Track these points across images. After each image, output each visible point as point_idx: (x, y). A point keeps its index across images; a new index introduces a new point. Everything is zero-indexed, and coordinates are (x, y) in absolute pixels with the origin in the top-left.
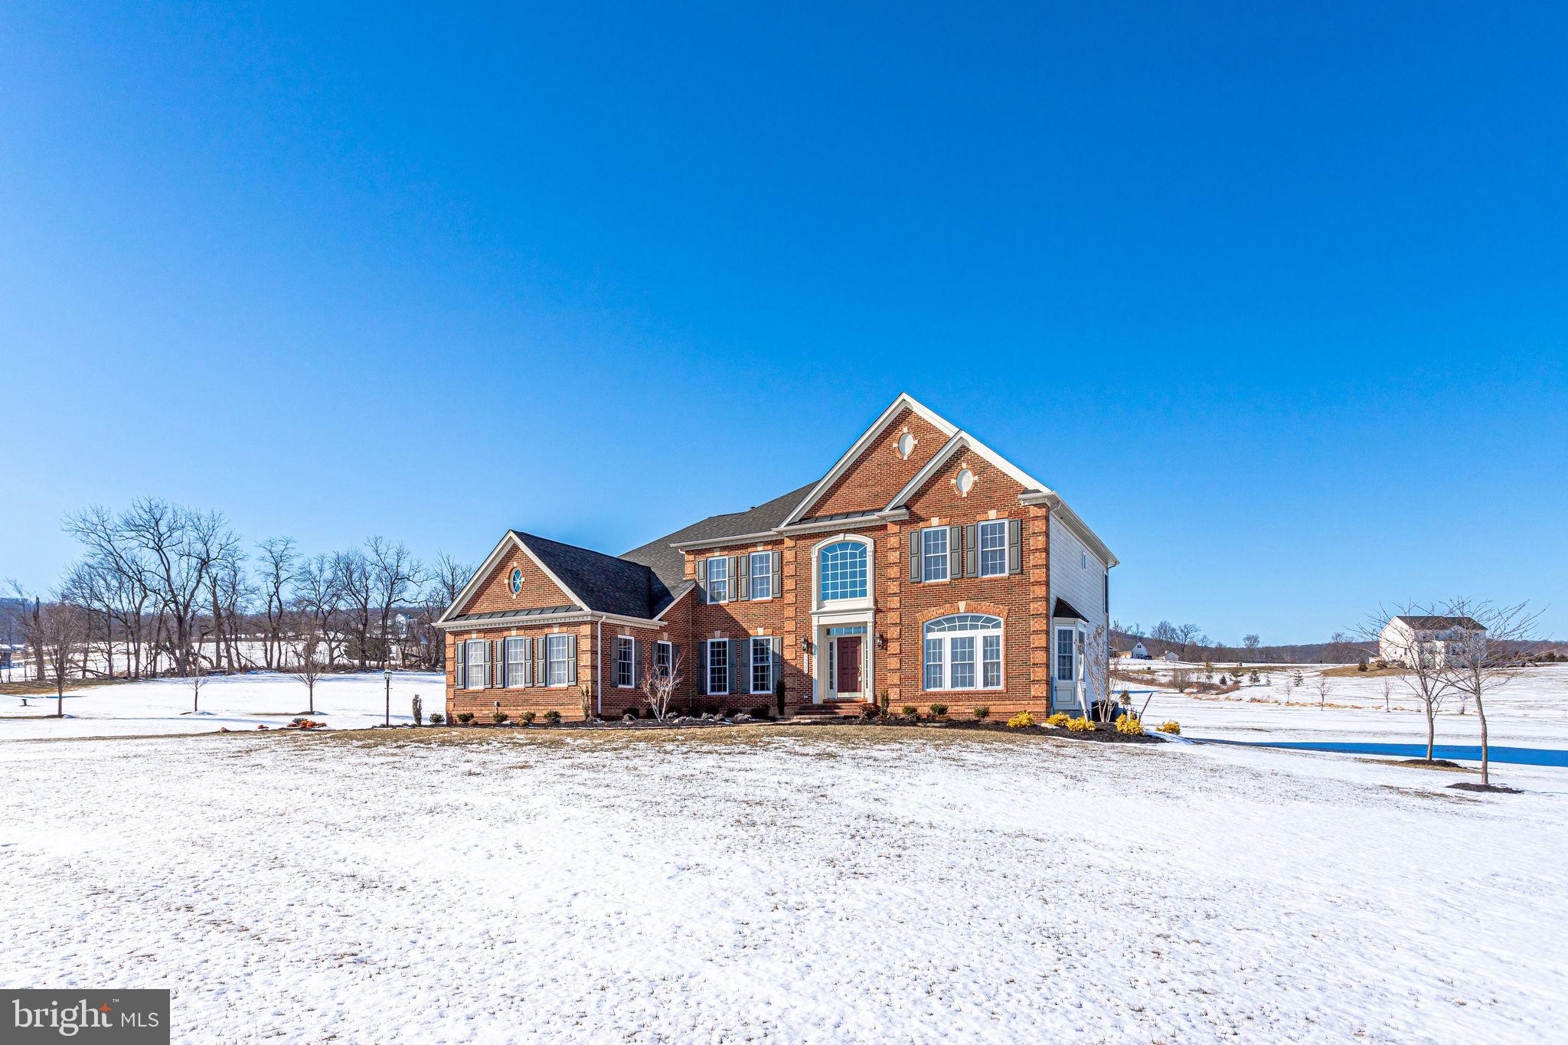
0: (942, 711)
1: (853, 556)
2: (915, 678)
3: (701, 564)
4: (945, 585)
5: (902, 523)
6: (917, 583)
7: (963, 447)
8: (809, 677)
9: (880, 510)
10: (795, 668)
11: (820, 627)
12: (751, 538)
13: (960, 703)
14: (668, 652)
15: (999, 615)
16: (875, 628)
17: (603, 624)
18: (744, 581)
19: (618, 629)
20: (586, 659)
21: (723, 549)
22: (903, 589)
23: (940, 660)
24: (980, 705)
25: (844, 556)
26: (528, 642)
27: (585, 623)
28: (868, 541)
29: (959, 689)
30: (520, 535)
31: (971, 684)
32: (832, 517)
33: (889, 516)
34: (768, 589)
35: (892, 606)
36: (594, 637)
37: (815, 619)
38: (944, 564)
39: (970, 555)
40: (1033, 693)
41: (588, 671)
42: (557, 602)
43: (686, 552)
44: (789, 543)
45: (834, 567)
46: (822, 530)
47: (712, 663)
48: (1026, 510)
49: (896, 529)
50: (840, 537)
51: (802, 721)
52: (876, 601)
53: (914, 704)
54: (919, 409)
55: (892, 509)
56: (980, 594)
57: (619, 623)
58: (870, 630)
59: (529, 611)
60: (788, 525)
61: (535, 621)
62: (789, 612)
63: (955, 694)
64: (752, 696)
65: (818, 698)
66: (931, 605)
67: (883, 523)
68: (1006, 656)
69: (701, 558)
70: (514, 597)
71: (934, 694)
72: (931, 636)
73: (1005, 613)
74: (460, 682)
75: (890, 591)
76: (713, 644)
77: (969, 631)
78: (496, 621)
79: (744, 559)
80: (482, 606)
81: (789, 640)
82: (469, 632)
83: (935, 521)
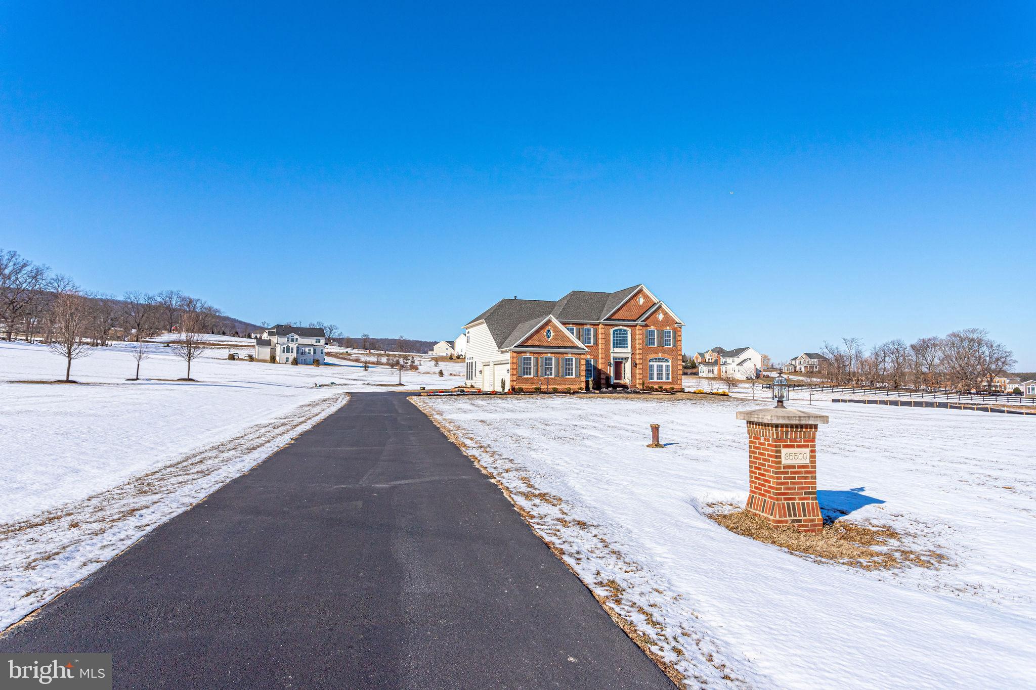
1: (623, 334)
2: (647, 377)
4: (655, 348)
5: (643, 326)
6: (647, 346)
7: (660, 306)
8: (608, 375)
9: (634, 320)
10: (605, 372)
11: (613, 357)
12: (584, 322)
15: (670, 359)
16: (632, 359)
18: (582, 337)
20: (583, 367)
21: (574, 324)
22: (641, 347)
23: (653, 372)
25: (620, 334)
26: (555, 359)
27: (583, 354)
28: (629, 330)
29: (659, 380)
31: (662, 379)
32: (618, 320)
34: (592, 342)
35: (640, 352)
36: (585, 359)
37: (612, 355)
39: (662, 339)
40: (679, 383)
42: (570, 344)
44: (601, 326)
45: (617, 337)
46: (615, 324)
48: (676, 328)
49: (641, 328)
50: (620, 327)
52: (632, 350)
55: (642, 321)
56: (665, 352)
58: (630, 359)
59: (558, 347)
60: (604, 320)
61: (561, 351)
62: (602, 351)
63: (658, 382)
65: (612, 382)
66: (650, 353)
67: (636, 325)
68: (671, 371)
70: (549, 340)
71: (652, 382)
72: (651, 363)
73: (672, 358)
74: (519, 373)
75: (638, 347)
77: (661, 363)
79: (582, 329)
80: (532, 342)
82: (525, 352)
83: (652, 327)
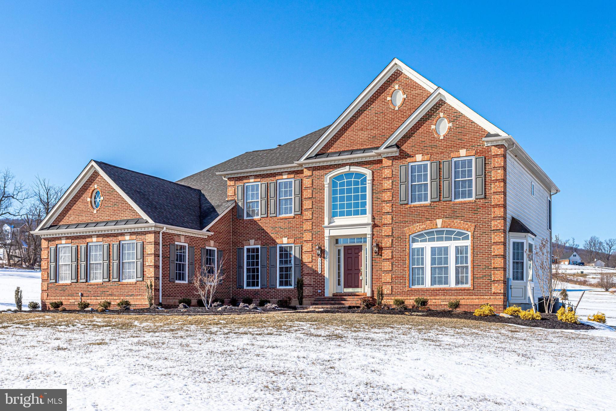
0: (424, 303)
1: (356, 183)
2: (403, 277)
3: (240, 188)
4: (426, 206)
5: (394, 158)
6: (405, 204)
7: (441, 100)
8: (322, 276)
9: (377, 148)
10: (311, 269)
11: (331, 237)
12: (277, 169)
13: (438, 297)
14: (214, 256)
15: (467, 230)
16: (373, 239)
17: (163, 233)
18: (272, 201)
19: (176, 238)
20: (150, 261)
21: (256, 176)
22: (394, 209)
23: (422, 264)
24: (453, 299)
25: (349, 184)
26: (105, 247)
27: (150, 232)
28: (367, 172)
29: (437, 286)
30: (100, 164)
32: (340, 153)
33: (384, 153)
34: (291, 208)
35: (386, 222)
36: (156, 243)
37: (327, 233)
38: (426, 190)
39: (446, 183)
40: (493, 291)
41: (152, 270)
42: (127, 216)
43: (228, 178)
44: (307, 173)
45: (342, 191)
46: (333, 163)
47: (248, 264)
48: (489, 149)
49: (389, 163)
50: (346, 169)
51: (317, 310)
52: (373, 218)
53: (402, 298)
54: (407, 71)
55: (387, 148)
56: (453, 214)
57: (176, 232)
58: (369, 240)
59: (107, 223)
60: (307, 159)
61: (111, 230)
62: (307, 226)
63: (434, 290)
64: (278, 290)
65: (329, 292)
66: (414, 222)
67: (379, 158)
68: (473, 261)
69: (240, 184)
70: (95, 212)
71: (418, 290)
72: (415, 245)
73: (472, 229)
74: (52, 278)
75: (384, 211)
76: (248, 250)
77: (444, 242)
78: (81, 230)
79: (272, 185)
80: (70, 219)
81: (307, 247)
82: (59, 238)
83: (419, 157)
